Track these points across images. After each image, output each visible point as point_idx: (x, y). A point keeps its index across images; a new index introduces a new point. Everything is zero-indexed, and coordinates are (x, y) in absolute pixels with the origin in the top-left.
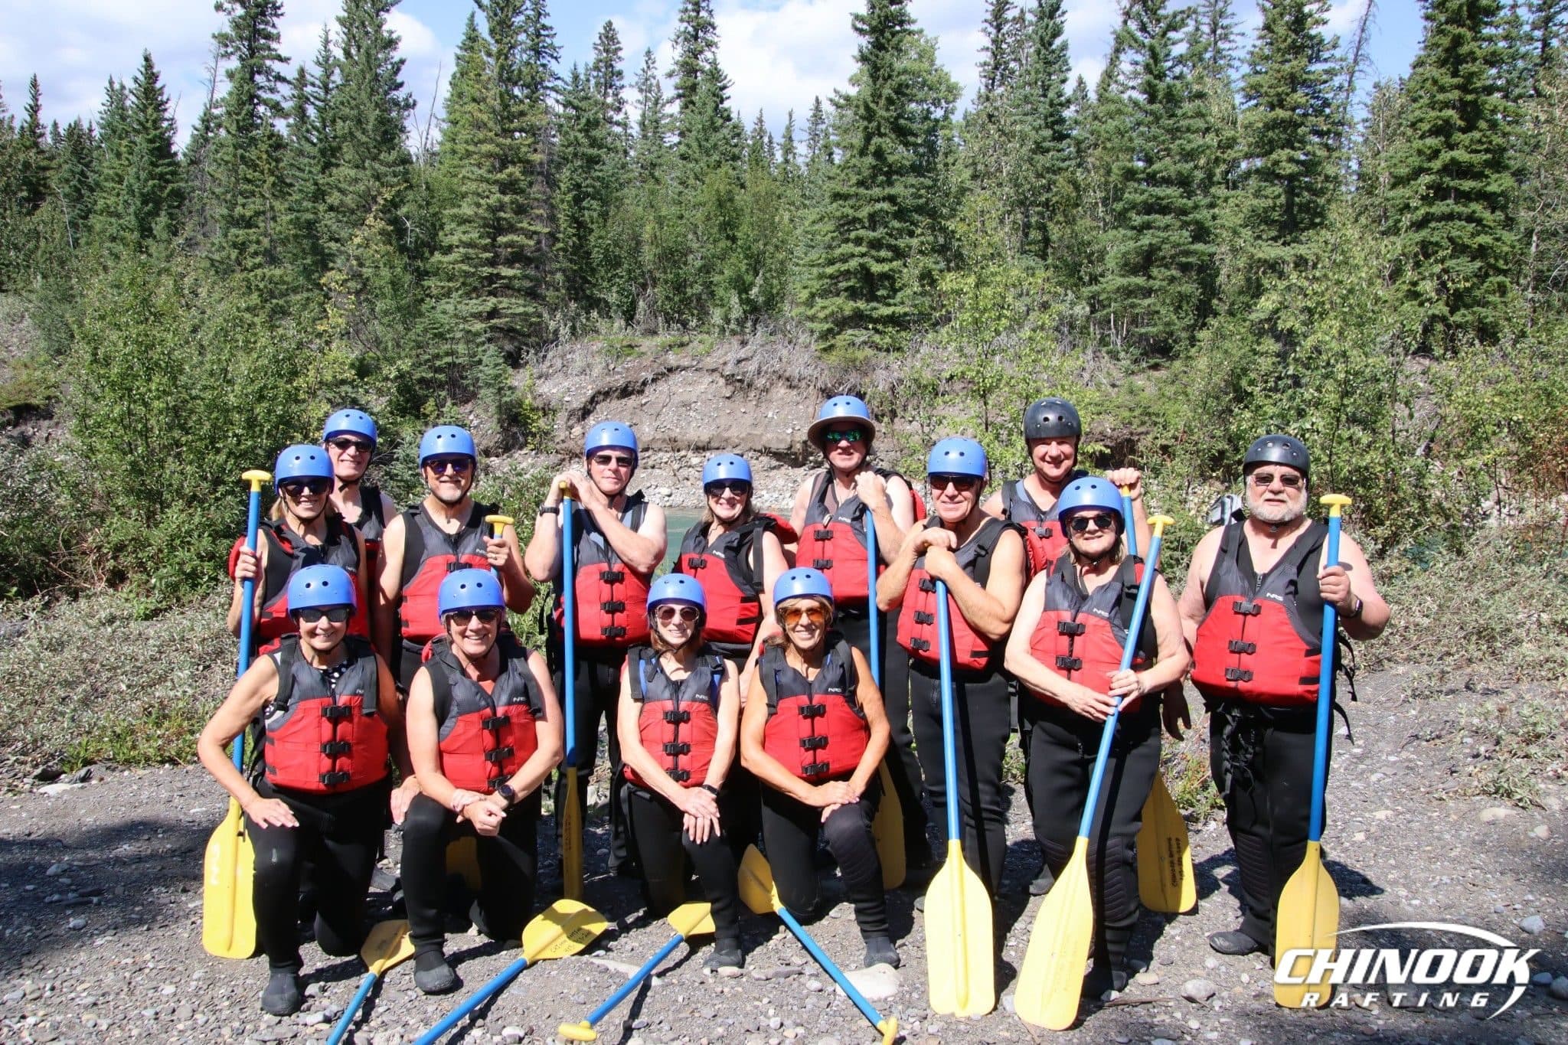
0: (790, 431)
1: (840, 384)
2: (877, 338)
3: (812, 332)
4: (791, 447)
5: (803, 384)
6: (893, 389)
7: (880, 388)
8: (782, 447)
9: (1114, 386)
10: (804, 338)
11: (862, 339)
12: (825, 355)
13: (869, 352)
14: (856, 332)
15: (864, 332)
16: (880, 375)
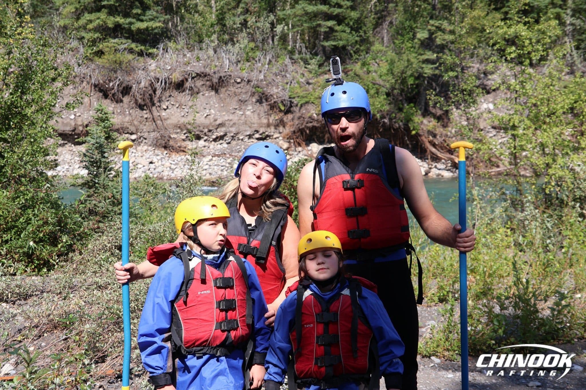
0: (72, 117)
1: (110, 81)
2: (133, 45)
3: (82, 38)
4: (73, 131)
5: (77, 79)
6: (151, 85)
7: (143, 84)
8: (68, 129)
9: (308, 83)
10: (75, 44)
11: (123, 46)
12: (96, 58)
13: (130, 57)
14: (116, 40)
15: (124, 41)
16: (141, 73)
